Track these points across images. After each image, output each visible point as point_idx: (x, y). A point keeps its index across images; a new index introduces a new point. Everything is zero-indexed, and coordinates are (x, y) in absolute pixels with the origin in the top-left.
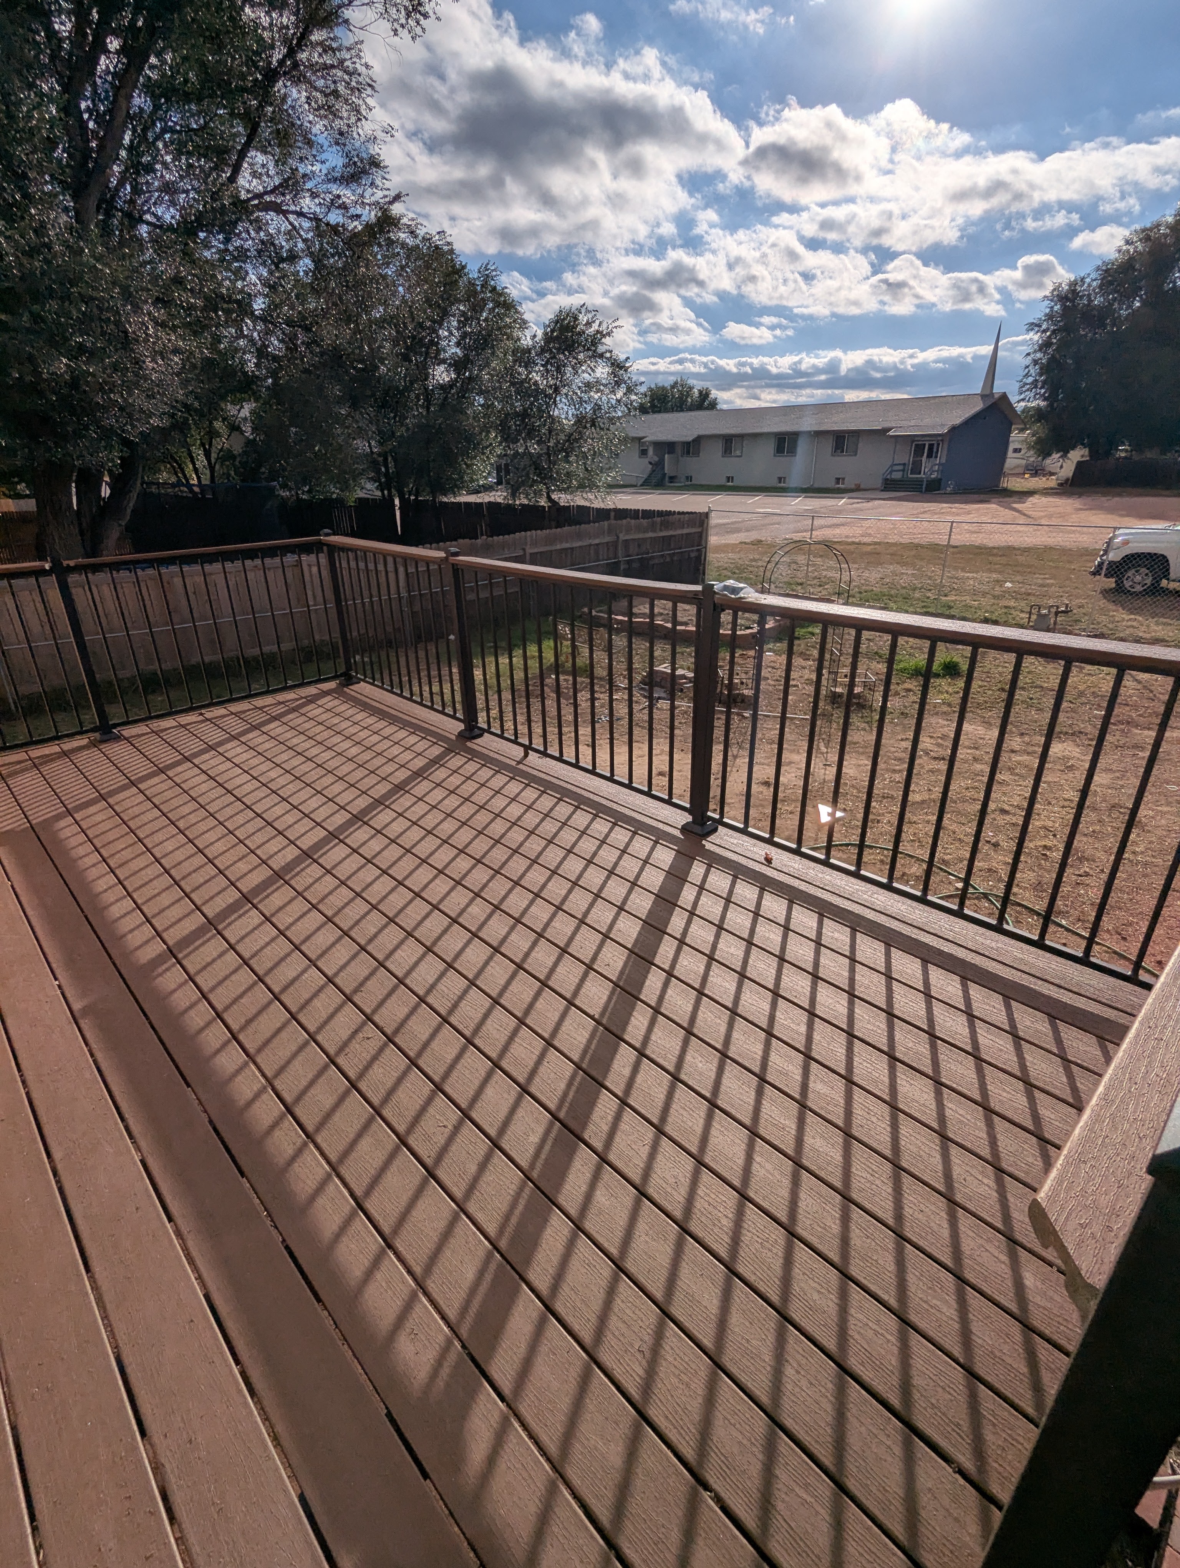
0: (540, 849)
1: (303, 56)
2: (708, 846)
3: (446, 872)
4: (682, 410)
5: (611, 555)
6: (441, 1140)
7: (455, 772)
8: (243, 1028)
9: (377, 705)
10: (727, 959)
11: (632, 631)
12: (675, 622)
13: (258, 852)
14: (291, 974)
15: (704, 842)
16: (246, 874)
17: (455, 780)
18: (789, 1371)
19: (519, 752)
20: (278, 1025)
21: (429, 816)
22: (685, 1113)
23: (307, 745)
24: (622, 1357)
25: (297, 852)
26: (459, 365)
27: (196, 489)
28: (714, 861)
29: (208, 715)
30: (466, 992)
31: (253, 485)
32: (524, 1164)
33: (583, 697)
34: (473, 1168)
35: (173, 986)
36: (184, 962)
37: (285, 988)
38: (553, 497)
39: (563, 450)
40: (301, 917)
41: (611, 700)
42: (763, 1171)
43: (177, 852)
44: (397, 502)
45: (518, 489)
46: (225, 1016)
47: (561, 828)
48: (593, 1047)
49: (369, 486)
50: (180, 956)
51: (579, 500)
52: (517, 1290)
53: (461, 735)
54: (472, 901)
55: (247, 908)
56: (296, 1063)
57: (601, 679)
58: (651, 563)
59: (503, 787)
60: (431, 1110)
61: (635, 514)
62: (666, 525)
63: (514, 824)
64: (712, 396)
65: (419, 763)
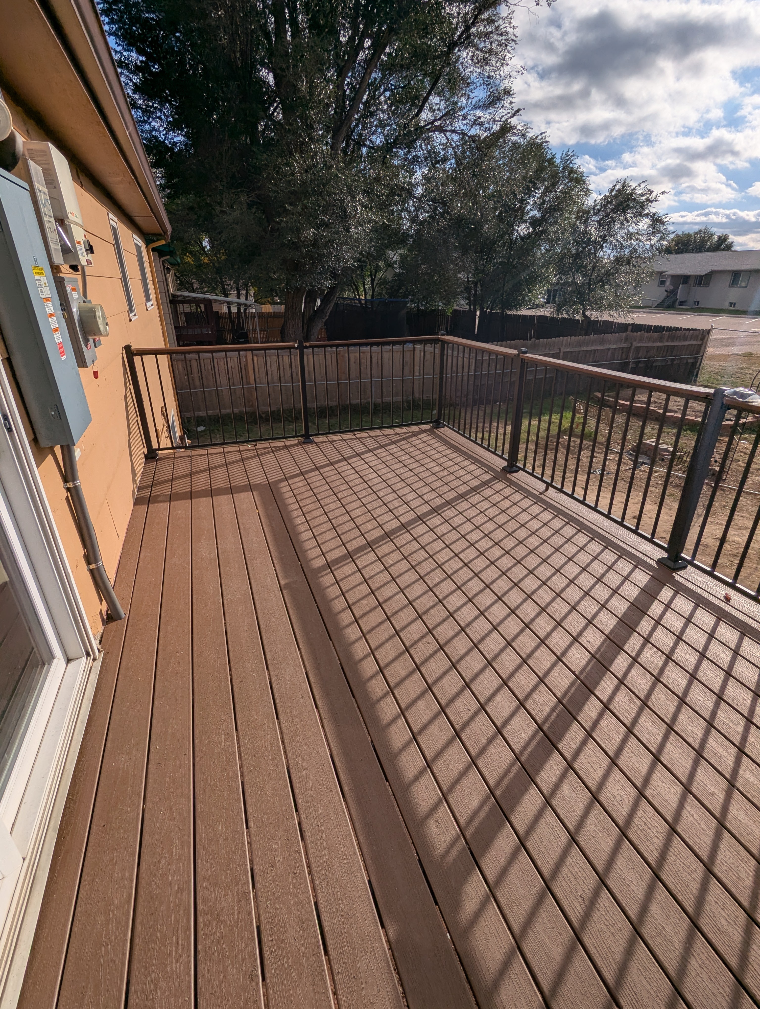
0: (549, 553)
1: (474, 30)
2: (677, 578)
3: (485, 554)
4: (701, 251)
5: (624, 357)
6: (466, 717)
7: (498, 492)
8: (361, 617)
9: (453, 443)
10: (682, 662)
11: (631, 412)
12: (666, 409)
13: (378, 519)
14: (389, 594)
15: (674, 574)
16: (370, 531)
17: (497, 498)
18: (693, 962)
19: (543, 486)
20: (380, 621)
21: (478, 518)
22: (634, 757)
23: (410, 461)
24: (569, 895)
25: (399, 524)
26: (535, 223)
27: (363, 302)
28: (680, 589)
29: (358, 436)
30: (490, 632)
31: (395, 300)
32: (516, 750)
33: (585, 455)
34: (484, 741)
35: (328, 584)
36: (335, 572)
37: (385, 601)
38: (587, 313)
39: (601, 281)
40: (397, 562)
41: (605, 459)
42: (692, 818)
43: (336, 511)
44: (478, 313)
45: (562, 307)
46: (353, 608)
47: (566, 543)
48: (572, 691)
49: (463, 302)
50: (333, 569)
51: (606, 316)
52: (503, 824)
53: (504, 469)
54: (500, 577)
55: (368, 550)
56: (387, 645)
57: (601, 443)
58: (654, 364)
59: (528, 508)
60: (461, 697)
61: (648, 329)
62: (672, 338)
63: (533, 533)
64: (729, 240)
65: (476, 483)
